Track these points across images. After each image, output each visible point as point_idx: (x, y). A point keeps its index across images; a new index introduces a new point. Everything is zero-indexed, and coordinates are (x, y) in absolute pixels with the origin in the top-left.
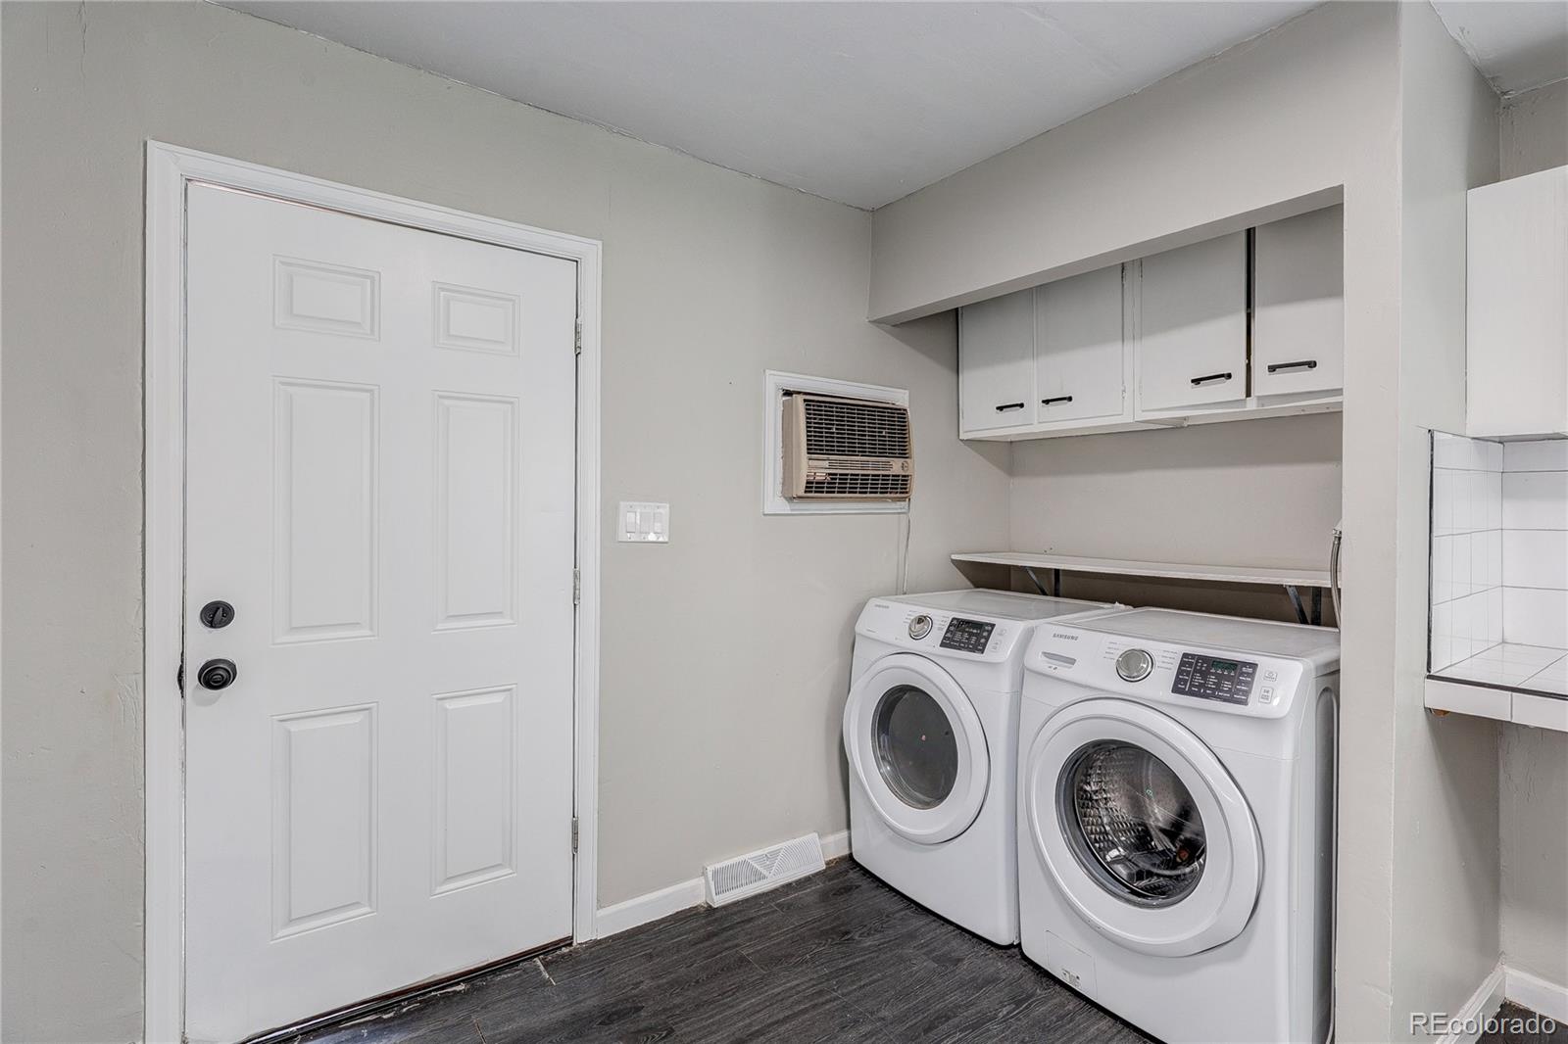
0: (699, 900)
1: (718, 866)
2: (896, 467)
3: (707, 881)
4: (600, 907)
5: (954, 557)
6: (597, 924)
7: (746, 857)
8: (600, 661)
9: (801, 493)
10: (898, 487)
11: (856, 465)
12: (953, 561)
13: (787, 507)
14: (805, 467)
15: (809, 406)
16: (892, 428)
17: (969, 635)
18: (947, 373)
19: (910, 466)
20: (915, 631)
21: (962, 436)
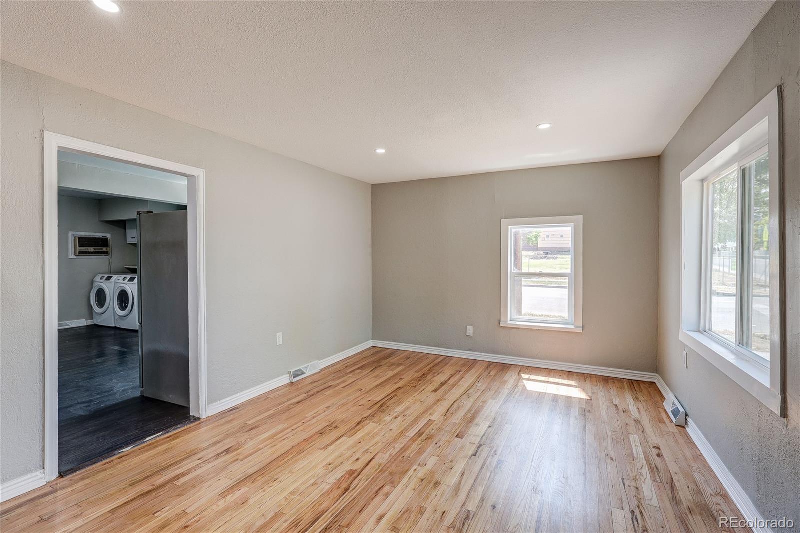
2: (104, 249)
7: (66, 322)
9: (78, 254)
10: (106, 253)
11: (98, 249)
12: (125, 268)
13: (75, 257)
14: (78, 249)
15: (79, 238)
16: (104, 242)
17: (109, 278)
18: (123, 230)
19: (109, 249)
20: (101, 279)
21: (128, 243)
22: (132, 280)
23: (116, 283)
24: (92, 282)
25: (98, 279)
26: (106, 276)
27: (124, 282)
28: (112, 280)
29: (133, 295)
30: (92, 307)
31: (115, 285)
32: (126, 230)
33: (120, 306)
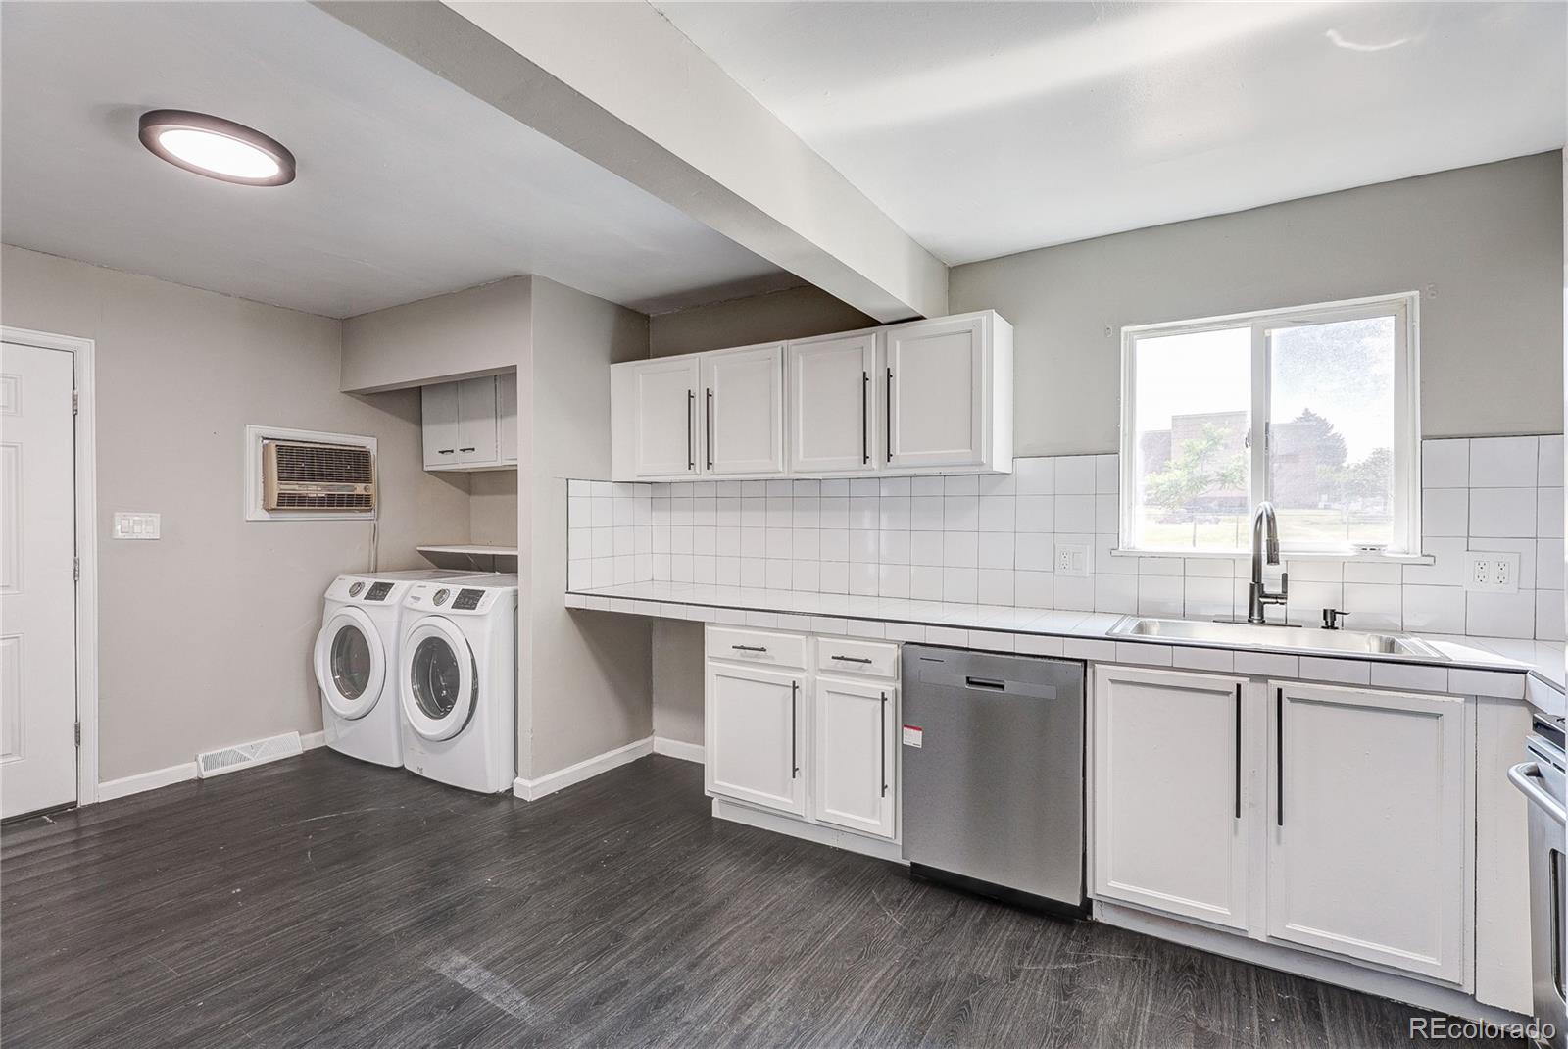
0: (194, 776)
1: (208, 754)
2: (359, 489)
3: (198, 764)
4: (100, 780)
5: (418, 548)
6: (97, 791)
7: (234, 747)
8: (99, 614)
9: (275, 506)
10: (363, 502)
11: (340, 489)
12: (420, 551)
13: (267, 516)
14: (277, 488)
15: (280, 448)
16: (356, 465)
17: (380, 591)
18: (413, 427)
19: (372, 489)
20: (354, 592)
21: (426, 468)
22: (468, 600)
23: (404, 609)
24: (321, 603)
25: (340, 591)
26: (369, 583)
27: (439, 609)
28: (393, 597)
29: (473, 660)
30: (320, 690)
31: (401, 615)
32: (420, 423)
33: (423, 696)
